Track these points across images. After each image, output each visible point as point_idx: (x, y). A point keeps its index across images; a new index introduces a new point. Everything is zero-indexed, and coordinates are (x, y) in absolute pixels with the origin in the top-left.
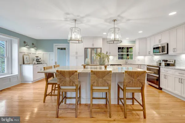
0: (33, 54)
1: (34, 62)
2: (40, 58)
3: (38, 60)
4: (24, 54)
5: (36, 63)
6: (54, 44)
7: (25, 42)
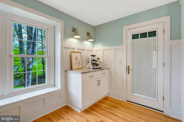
0: (88, 50)
1: (88, 66)
2: (98, 59)
3: (94, 62)
4: (73, 50)
5: (91, 67)
6: (125, 28)
7: (74, 30)
